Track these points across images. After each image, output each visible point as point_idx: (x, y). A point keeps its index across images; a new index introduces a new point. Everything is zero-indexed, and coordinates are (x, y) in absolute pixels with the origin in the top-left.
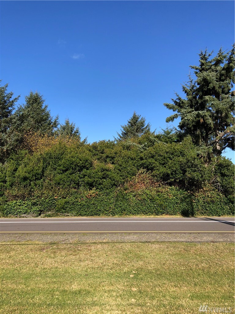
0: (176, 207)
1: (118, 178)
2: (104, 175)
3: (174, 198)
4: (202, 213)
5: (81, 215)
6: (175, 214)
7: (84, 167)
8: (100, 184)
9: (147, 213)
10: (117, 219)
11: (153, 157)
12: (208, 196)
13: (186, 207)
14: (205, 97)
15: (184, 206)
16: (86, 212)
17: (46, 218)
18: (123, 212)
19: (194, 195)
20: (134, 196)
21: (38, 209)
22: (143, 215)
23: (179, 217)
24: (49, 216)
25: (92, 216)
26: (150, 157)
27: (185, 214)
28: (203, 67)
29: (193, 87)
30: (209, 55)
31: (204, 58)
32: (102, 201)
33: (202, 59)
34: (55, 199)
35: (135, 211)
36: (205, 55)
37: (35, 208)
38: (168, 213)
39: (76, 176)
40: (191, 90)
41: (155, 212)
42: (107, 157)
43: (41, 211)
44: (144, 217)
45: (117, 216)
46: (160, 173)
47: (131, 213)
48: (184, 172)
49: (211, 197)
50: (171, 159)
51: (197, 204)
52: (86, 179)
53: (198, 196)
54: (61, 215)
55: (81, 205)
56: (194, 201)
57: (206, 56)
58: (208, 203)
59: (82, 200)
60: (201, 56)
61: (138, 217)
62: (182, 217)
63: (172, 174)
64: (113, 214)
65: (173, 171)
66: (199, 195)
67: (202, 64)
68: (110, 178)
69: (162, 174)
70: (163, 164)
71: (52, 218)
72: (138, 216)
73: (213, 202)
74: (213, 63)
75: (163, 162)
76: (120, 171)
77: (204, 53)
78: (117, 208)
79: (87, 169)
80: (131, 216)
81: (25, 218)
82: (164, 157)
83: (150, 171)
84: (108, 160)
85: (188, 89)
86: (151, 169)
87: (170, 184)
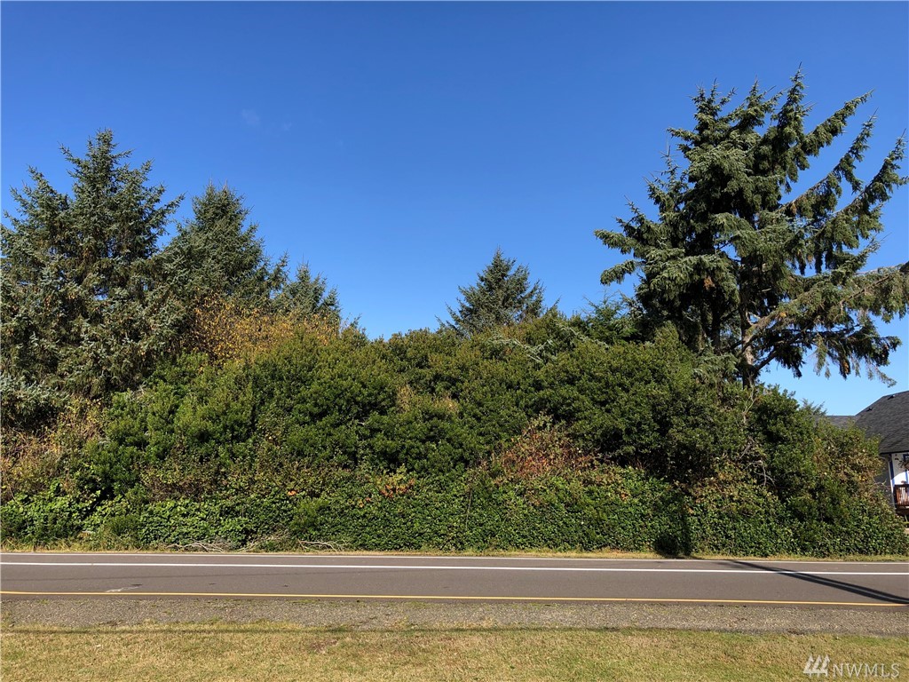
0: (641, 526)
1: (472, 440)
2: (431, 430)
3: (636, 501)
4: (717, 547)
5: (364, 546)
6: (637, 549)
7: (374, 406)
8: (419, 457)
9: (556, 545)
10: (470, 562)
11: (571, 381)
12: (731, 497)
13: (670, 527)
14: (717, 215)
15: (662, 524)
16: (379, 536)
17: (263, 554)
18: (487, 539)
19: (689, 494)
20: (521, 494)
21: (238, 527)
22: (547, 549)
23: (649, 556)
24: (272, 548)
25: (396, 549)
26: (562, 382)
27: (668, 547)
28: (706, 132)
29: (678, 186)
30: (723, 102)
31: (707, 108)
32: (427, 505)
33: (702, 110)
34: (287, 499)
35: (524, 537)
36: (710, 101)
37: (229, 524)
38: (617, 546)
39: (350, 432)
40: (671, 195)
41: (581, 542)
42: (437, 377)
43: (247, 532)
44: (548, 555)
45: (470, 551)
46: (595, 429)
47: (510, 543)
48: (664, 426)
49: (739, 501)
50: (627, 391)
51: (699, 520)
52: (380, 441)
53: (702, 496)
54: (307, 545)
55: (364, 516)
56: (691, 511)
57: (713, 105)
58: (734, 519)
59: (368, 502)
60: (699, 104)
61: (531, 555)
62: (658, 556)
63: (629, 432)
64: (460, 545)
65: (633, 425)
66: (706, 493)
67: (703, 126)
68: (449, 440)
69: (599, 432)
70: (603, 404)
71: (282, 554)
72: (534, 553)
73: (745, 514)
74: (732, 124)
75: (603, 398)
76: (479, 419)
77: (707, 96)
78: (471, 528)
79: (383, 412)
80: (513, 553)
81: (201, 554)
82: (607, 383)
83: (563, 422)
84: (439, 387)
85: (664, 191)
86: (564, 417)
87: (623, 461)
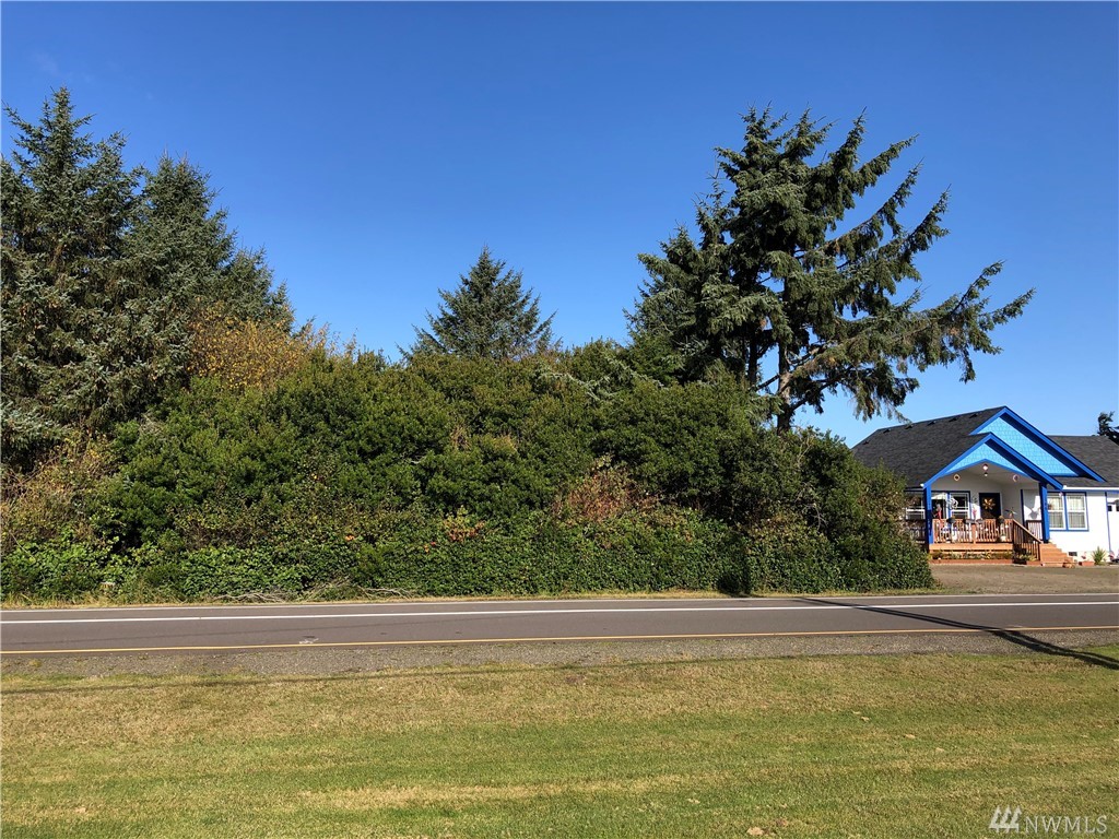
3: (700, 542)
4: (774, 586)
5: (432, 592)
8: (482, 498)
9: (627, 586)
10: (543, 605)
11: (633, 422)
14: (771, 253)
15: (724, 564)
17: (325, 604)
18: (559, 582)
20: (591, 537)
21: (297, 575)
23: (712, 595)
24: (331, 596)
25: (466, 594)
27: (731, 585)
34: (346, 544)
37: (284, 572)
38: (684, 585)
39: (405, 470)
41: (651, 583)
43: (304, 580)
45: (544, 594)
46: (661, 471)
48: (729, 469)
49: (795, 542)
51: (758, 561)
52: (438, 482)
54: (370, 592)
55: (432, 561)
56: (750, 552)
57: (764, 127)
59: (434, 546)
60: (749, 124)
62: (722, 595)
63: (695, 475)
67: (751, 149)
69: (666, 474)
70: (666, 445)
71: (336, 603)
73: (800, 554)
74: (781, 150)
75: (669, 440)
76: (544, 461)
78: (543, 572)
80: (586, 595)
81: (256, 605)
83: (624, 463)
